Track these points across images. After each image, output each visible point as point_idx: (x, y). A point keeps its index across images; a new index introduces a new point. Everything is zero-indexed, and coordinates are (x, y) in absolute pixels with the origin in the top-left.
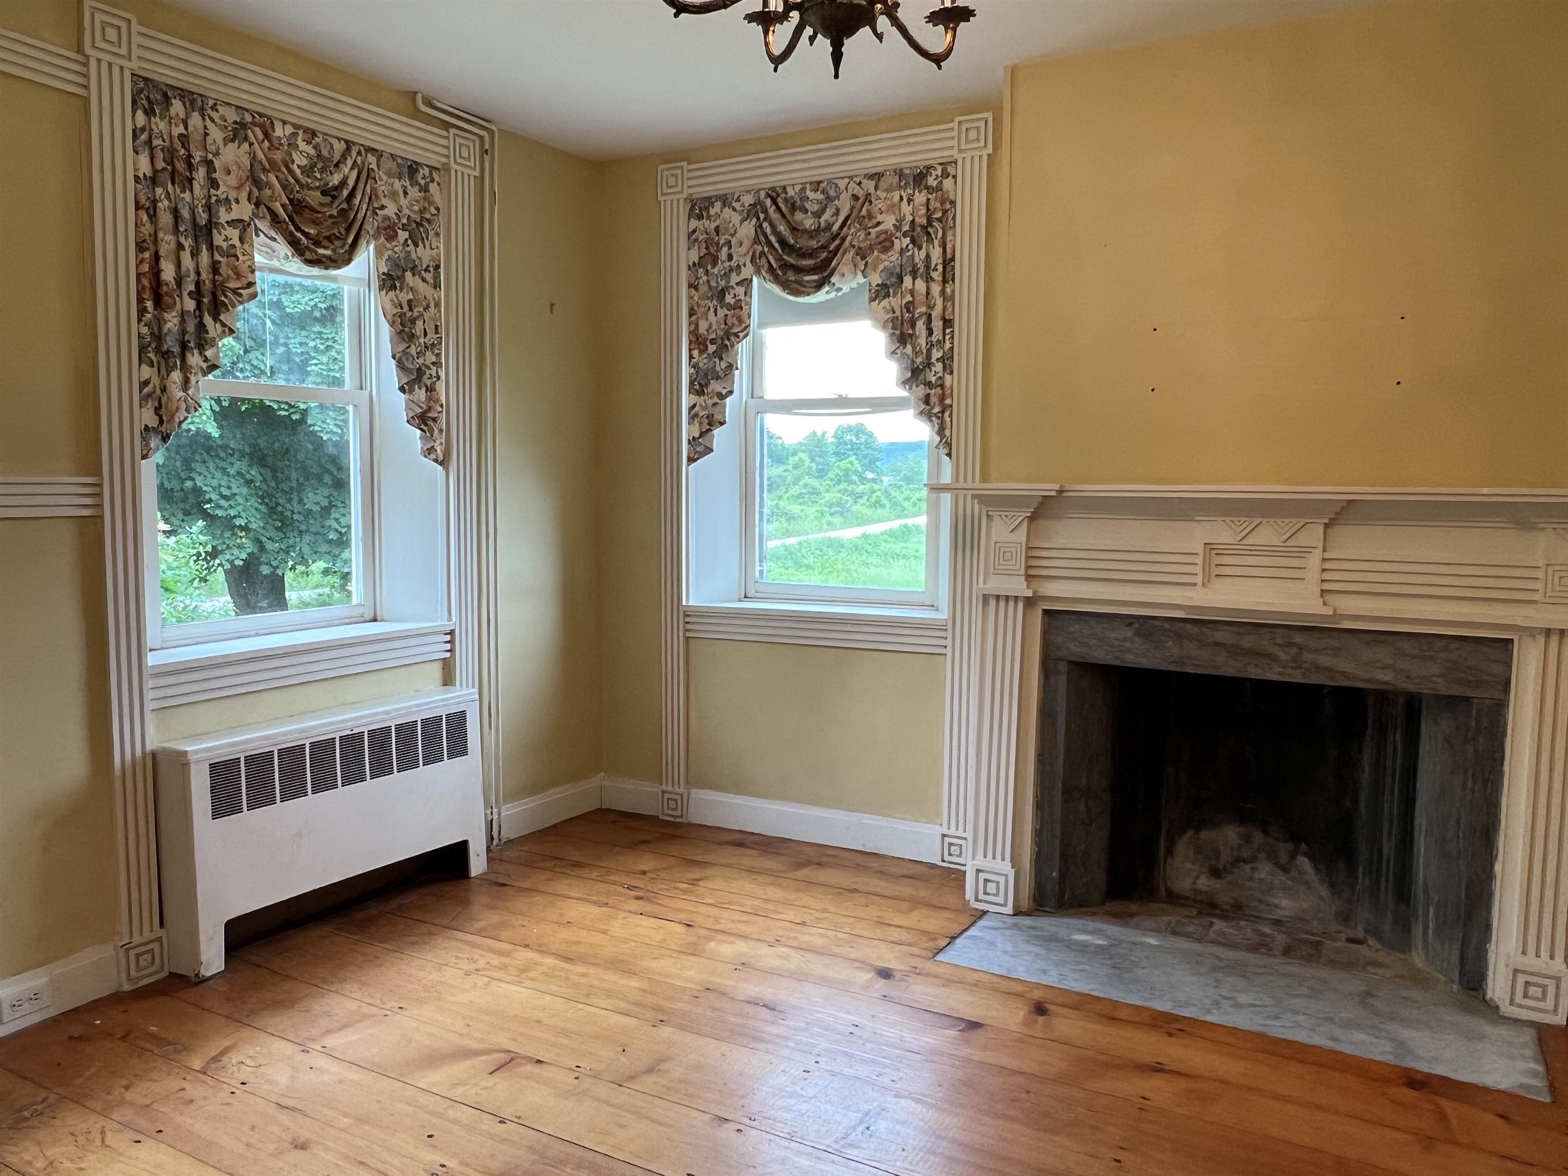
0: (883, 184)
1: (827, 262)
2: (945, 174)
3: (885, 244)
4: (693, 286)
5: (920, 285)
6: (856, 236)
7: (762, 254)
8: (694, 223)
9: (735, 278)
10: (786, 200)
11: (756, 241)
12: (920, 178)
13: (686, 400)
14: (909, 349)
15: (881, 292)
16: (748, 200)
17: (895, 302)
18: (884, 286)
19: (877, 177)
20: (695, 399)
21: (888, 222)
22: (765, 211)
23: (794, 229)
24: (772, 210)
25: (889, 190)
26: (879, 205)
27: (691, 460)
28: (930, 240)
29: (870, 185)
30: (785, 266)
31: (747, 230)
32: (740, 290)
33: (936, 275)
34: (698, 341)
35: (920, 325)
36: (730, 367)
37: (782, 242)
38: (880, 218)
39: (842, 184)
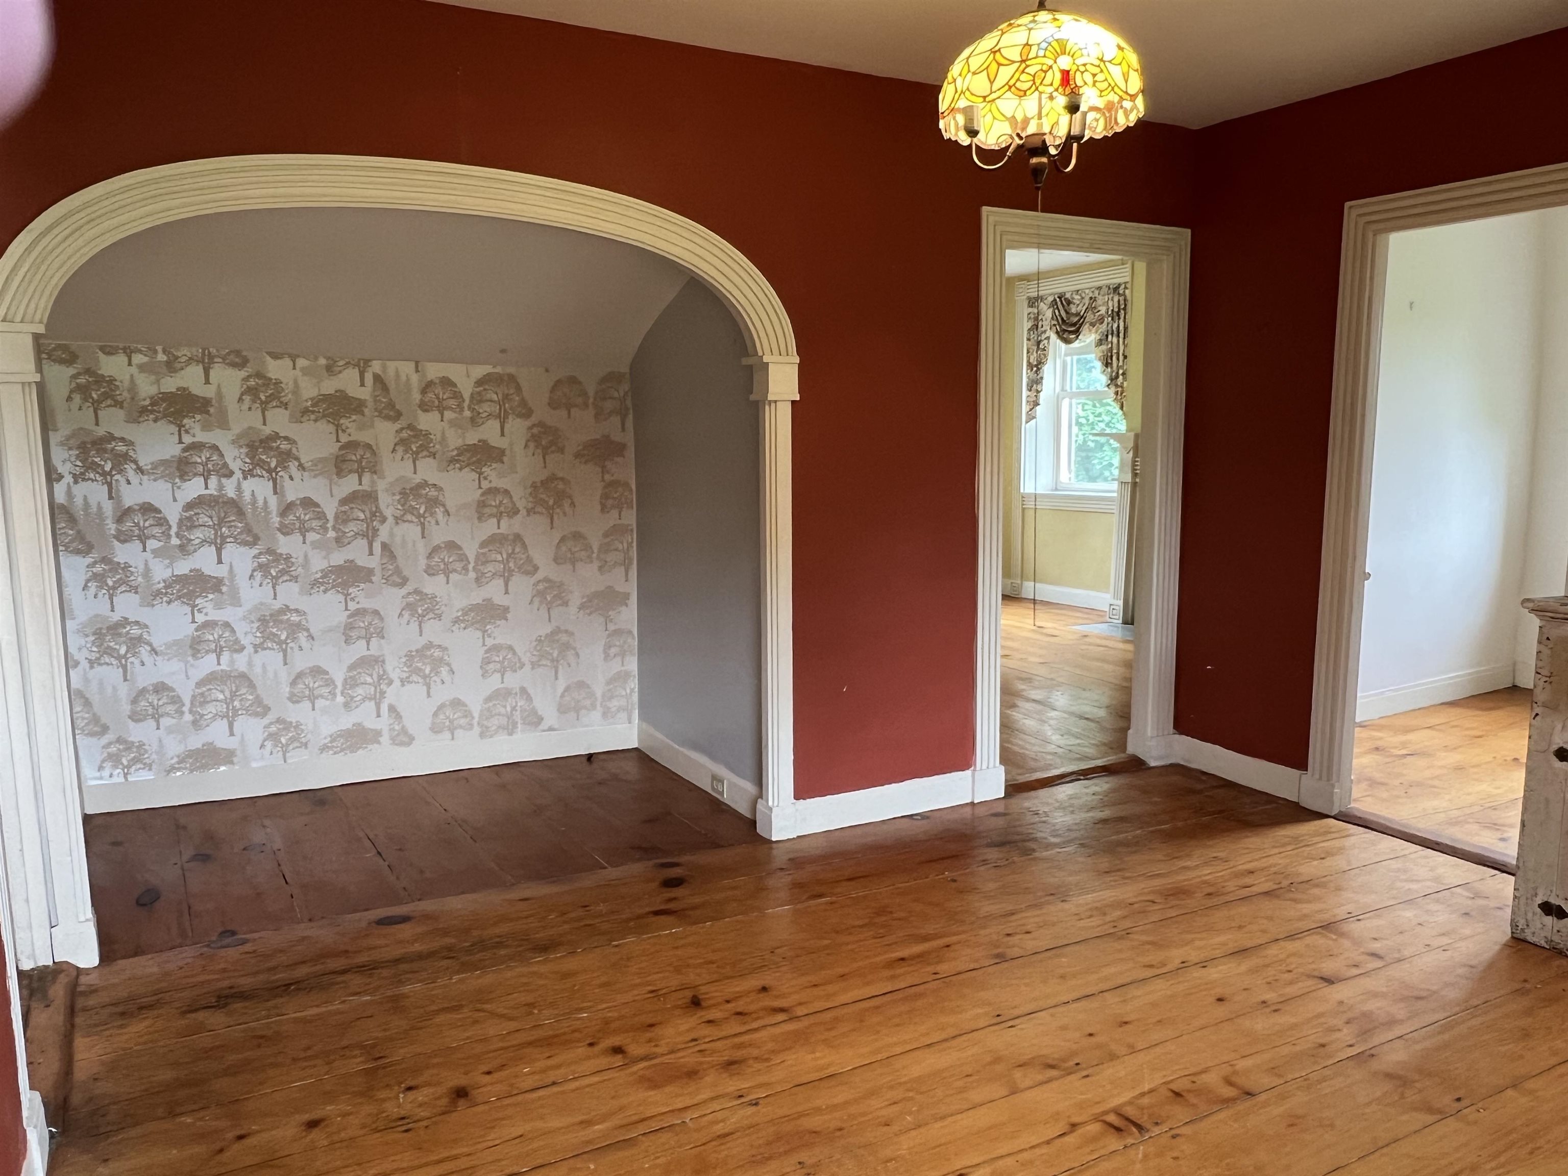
0: (1102, 293)
1: (1079, 328)
2: (1126, 288)
3: (1101, 321)
4: (1029, 339)
5: (1115, 340)
6: (1090, 317)
7: (1055, 325)
8: (1030, 310)
9: (1044, 336)
10: (1066, 299)
11: (1052, 318)
12: (1116, 289)
13: (1025, 393)
14: (1109, 369)
15: (1100, 343)
16: (1051, 299)
17: (1104, 347)
18: (1101, 340)
19: (1100, 288)
20: (1029, 393)
21: (1103, 310)
22: (1056, 303)
23: (1067, 313)
24: (1059, 303)
25: (1104, 295)
26: (1099, 302)
27: (1027, 422)
28: (1119, 319)
29: (1097, 292)
30: (1065, 331)
31: (1049, 313)
32: (1046, 341)
33: (1121, 335)
34: (1030, 366)
35: (1114, 358)
36: (1042, 378)
37: (1062, 319)
38: (1100, 308)
39: (1087, 291)
